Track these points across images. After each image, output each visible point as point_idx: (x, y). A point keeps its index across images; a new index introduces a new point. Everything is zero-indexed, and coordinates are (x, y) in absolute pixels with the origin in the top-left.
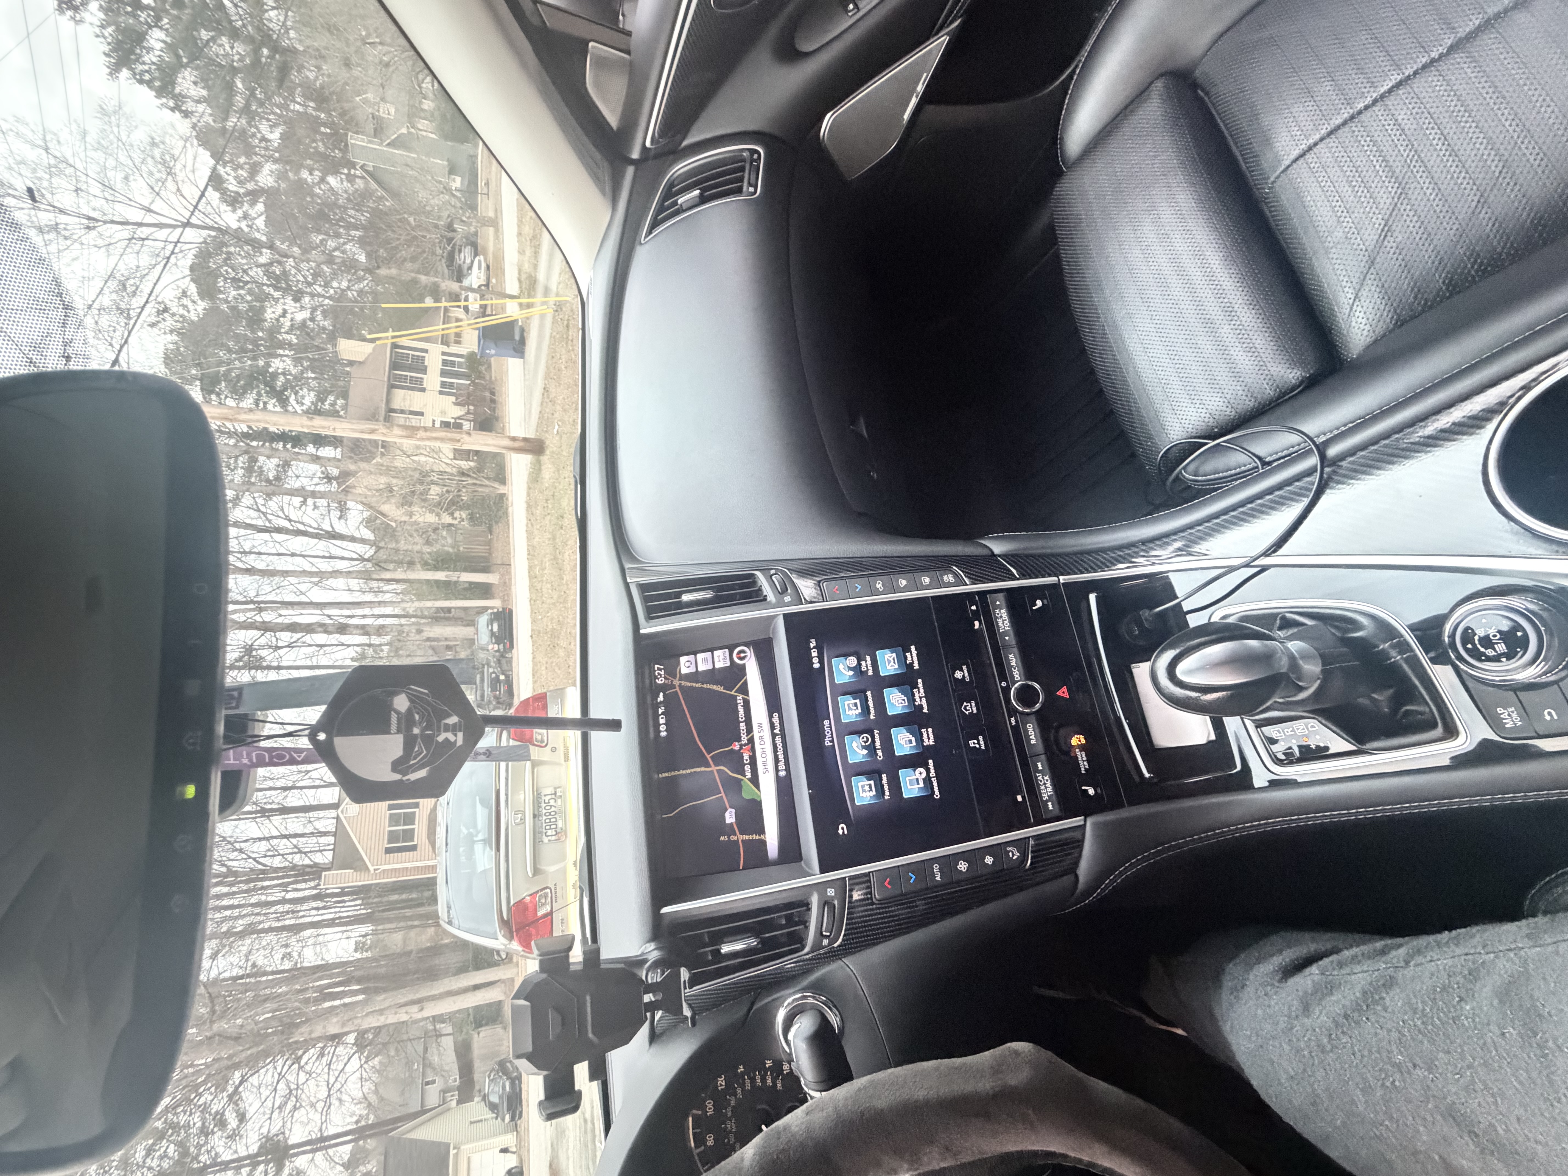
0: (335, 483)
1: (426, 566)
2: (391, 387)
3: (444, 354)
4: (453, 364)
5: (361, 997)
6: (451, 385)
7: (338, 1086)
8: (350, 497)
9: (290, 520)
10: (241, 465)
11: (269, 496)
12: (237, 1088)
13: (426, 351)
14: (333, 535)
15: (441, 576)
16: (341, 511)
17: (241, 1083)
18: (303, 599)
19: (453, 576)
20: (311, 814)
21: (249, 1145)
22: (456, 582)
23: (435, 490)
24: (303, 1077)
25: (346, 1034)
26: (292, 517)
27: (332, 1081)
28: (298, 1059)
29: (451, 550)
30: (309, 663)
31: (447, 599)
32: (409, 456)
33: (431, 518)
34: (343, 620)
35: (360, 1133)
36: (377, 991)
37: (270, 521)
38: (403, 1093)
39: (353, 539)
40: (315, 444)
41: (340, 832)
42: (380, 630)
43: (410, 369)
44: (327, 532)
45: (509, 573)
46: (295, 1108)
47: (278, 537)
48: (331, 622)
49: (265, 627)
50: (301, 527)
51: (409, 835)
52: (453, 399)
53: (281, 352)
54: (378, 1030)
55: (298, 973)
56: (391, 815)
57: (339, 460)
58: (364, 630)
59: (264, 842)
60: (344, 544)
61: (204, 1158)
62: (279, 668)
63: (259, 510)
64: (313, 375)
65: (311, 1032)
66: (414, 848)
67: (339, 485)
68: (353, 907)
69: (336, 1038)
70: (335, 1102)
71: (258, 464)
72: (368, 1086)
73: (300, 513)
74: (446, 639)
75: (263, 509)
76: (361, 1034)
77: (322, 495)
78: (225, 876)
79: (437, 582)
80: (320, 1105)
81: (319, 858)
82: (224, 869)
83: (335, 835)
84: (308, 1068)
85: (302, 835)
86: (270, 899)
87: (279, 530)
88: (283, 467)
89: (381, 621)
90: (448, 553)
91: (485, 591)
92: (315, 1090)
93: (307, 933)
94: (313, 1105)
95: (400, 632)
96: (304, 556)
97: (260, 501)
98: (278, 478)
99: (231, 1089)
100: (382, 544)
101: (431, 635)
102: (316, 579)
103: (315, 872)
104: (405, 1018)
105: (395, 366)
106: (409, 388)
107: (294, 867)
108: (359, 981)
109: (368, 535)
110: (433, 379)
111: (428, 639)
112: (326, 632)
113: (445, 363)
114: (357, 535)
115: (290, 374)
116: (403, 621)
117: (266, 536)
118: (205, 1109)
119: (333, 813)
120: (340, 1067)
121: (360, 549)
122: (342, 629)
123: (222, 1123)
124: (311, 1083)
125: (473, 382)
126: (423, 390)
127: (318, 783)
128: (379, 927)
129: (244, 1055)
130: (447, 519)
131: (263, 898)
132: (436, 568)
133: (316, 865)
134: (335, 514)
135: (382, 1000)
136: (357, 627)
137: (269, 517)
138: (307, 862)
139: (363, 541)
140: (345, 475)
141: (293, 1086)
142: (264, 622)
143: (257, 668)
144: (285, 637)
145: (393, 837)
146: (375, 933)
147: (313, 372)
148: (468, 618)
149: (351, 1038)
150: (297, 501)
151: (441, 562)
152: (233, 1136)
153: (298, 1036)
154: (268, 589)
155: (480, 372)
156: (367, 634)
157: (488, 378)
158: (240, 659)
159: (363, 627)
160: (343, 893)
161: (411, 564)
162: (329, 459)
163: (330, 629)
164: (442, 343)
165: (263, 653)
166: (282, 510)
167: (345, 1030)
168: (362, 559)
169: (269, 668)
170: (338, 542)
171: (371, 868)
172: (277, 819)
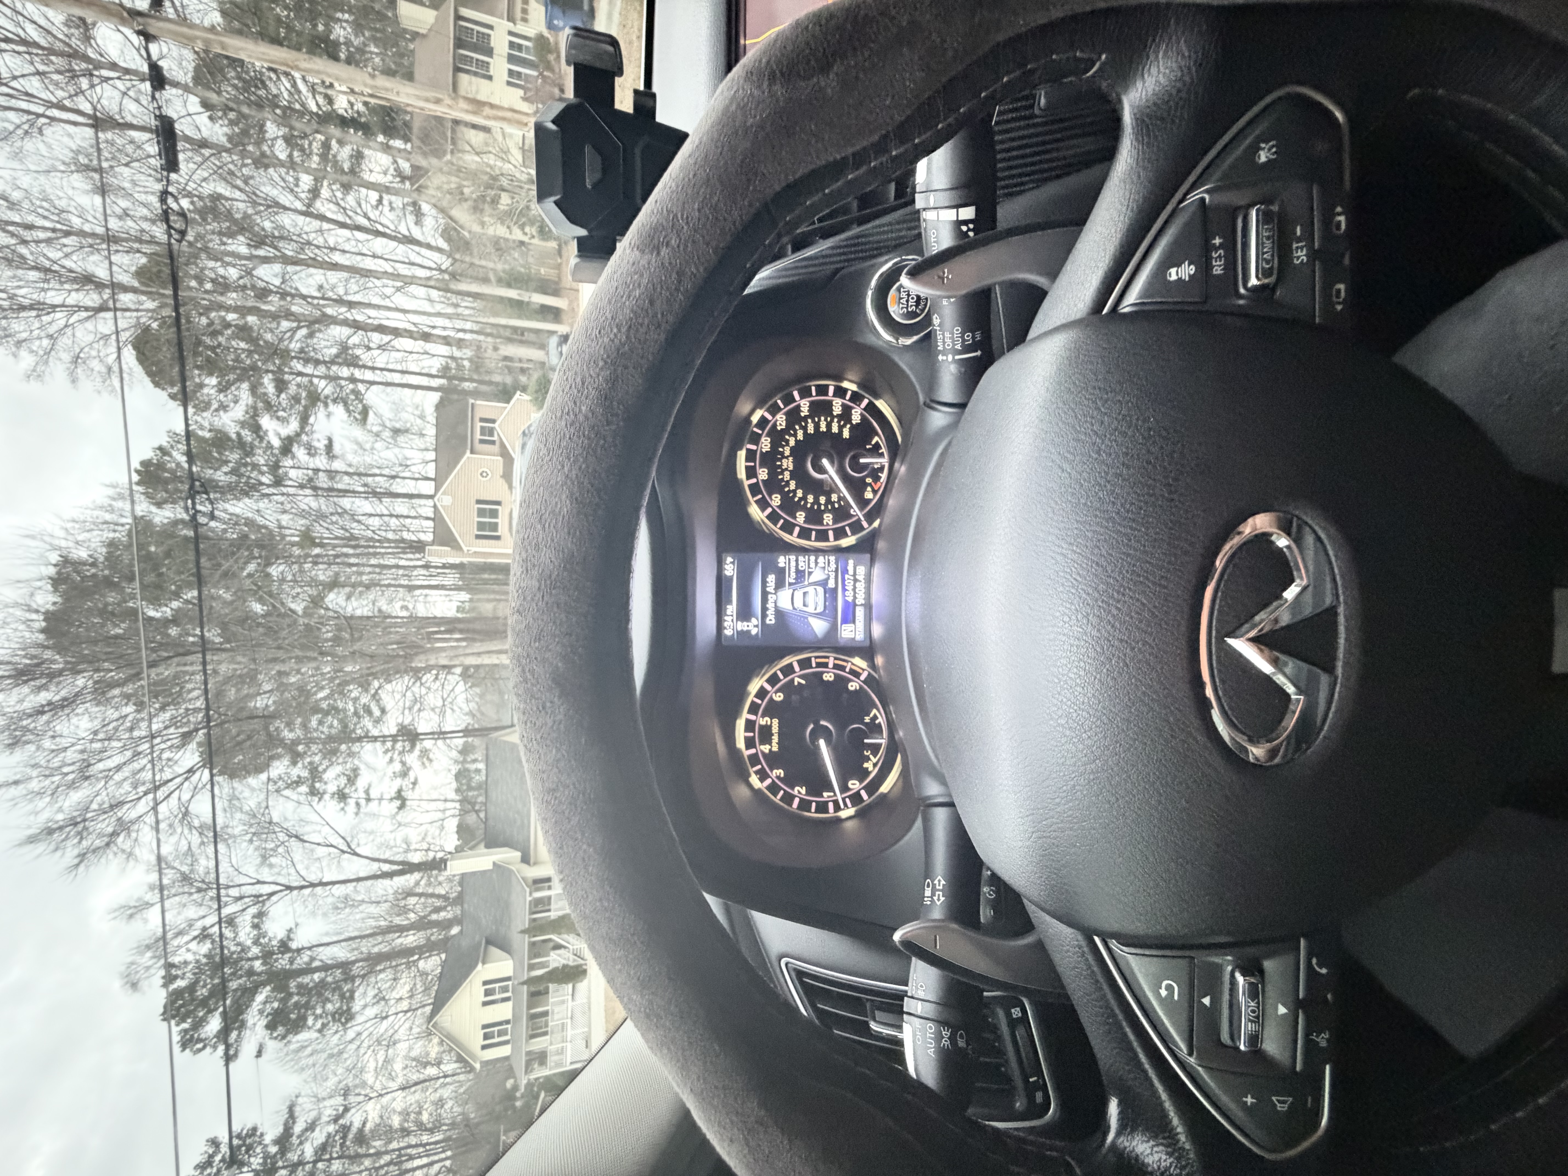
0: (408, 183)
1: (500, 281)
2: (457, 70)
3: (511, 33)
4: (519, 47)
5: (464, 644)
6: (519, 75)
7: (449, 700)
8: (423, 197)
9: (369, 219)
10: (315, 151)
11: (347, 188)
12: (377, 690)
13: (491, 27)
14: (409, 240)
15: (513, 294)
16: (417, 216)
17: (379, 688)
18: (387, 303)
19: (525, 296)
20: (414, 501)
21: (390, 727)
22: (528, 303)
23: (505, 200)
24: (424, 691)
25: (455, 666)
26: (372, 217)
27: (445, 696)
28: (420, 679)
29: (522, 270)
30: (399, 368)
31: (520, 317)
32: (478, 154)
33: (501, 231)
34: (426, 330)
35: (467, 732)
36: (474, 640)
37: (350, 218)
38: (498, 712)
39: (429, 246)
40: (385, 133)
41: (437, 518)
42: (460, 344)
43: (475, 48)
44: (404, 236)
45: (577, 299)
46: (419, 710)
47: (359, 235)
48: (415, 329)
49: (357, 326)
50: (380, 228)
51: (494, 527)
52: (521, 92)
53: (339, 15)
54: (477, 667)
55: (413, 619)
56: (479, 509)
57: (410, 153)
58: (446, 341)
59: (377, 518)
60: (424, 251)
61: (359, 731)
62: (373, 369)
63: (338, 204)
64: (376, 50)
65: (427, 661)
66: (498, 538)
67: (412, 185)
68: (451, 578)
69: (448, 668)
70: (449, 711)
71: (332, 152)
72: (472, 705)
73: (377, 213)
74: (520, 360)
75: (342, 203)
76: (466, 668)
77: (396, 192)
78: (349, 539)
79: (510, 300)
80: (438, 711)
81: (423, 537)
82: (348, 535)
83: (433, 520)
84: (427, 685)
85: (408, 517)
86: (386, 563)
87: (359, 228)
88: (357, 159)
89: (461, 335)
90: (519, 272)
91: (554, 314)
92: (433, 700)
93: (417, 592)
94: (433, 710)
95: (479, 347)
96: (386, 260)
97: (339, 195)
98: (352, 171)
99: (373, 692)
100: (458, 256)
101: (507, 354)
102: (399, 284)
103: (419, 547)
104: (496, 662)
105: (459, 43)
106: (476, 74)
107: (403, 541)
108: (461, 631)
109: (444, 245)
110: (499, 66)
111: (506, 358)
112: (411, 337)
113: (512, 45)
114: (433, 243)
115: (353, 46)
116: (481, 338)
117: (346, 232)
118: (355, 700)
119: (430, 502)
120: (451, 688)
121: (436, 256)
122: (426, 337)
123: (369, 712)
124: (431, 695)
125: (541, 74)
126: (490, 78)
127: (417, 476)
128: (476, 597)
129: (378, 669)
130: (517, 235)
131: (382, 562)
132: (509, 285)
133: (419, 541)
134: (411, 219)
135: (478, 647)
136: (439, 336)
137: (349, 213)
138: (414, 538)
139: (439, 250)
140: (418, 173)
141: (418, 696)
142: (355, 320)
143: (356, 366)
144: (377, 338)
145: (481, 526)
146: (471, 600)
147: (377, 46)
148: (539, 340)
149: (458, 670)
150: (374, 196)
151: (512, 280)
152: (377, 721)
153: (419, 662)
154: (355, 288)
155: (549, 62)
156: (448, 344)
157: (557, 70)
158: (337, 356)
159: (445, 338)
160: (444, 566)
161: (485, 280)
162: (400, 150)
163: (415, 335)
164: (509, 20)
165: (358, 352)
166: (360, 206)
167: (452, 663)
168: (439, 269)
169: (364, 367)
170: (417, 248)
171: (465, 549)
172: (386, 500)
